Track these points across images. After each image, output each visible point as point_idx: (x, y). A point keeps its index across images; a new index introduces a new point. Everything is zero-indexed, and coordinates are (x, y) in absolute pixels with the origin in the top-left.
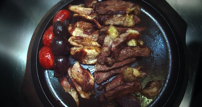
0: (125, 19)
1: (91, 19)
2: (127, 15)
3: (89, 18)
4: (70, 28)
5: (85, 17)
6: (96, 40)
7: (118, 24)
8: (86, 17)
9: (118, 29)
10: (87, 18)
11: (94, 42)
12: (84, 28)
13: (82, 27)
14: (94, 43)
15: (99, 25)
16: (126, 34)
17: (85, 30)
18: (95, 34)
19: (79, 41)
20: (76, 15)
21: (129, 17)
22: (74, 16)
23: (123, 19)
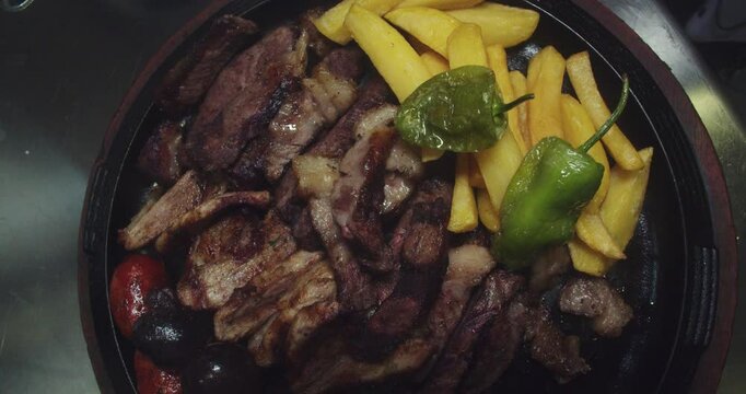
0: (314, 100)
1: (218, 206)
2: (308, 82)
3: (206, 208)
4: (187, 297)
5: (193, 219)
6: (292, 244)
7: (309, 137)
8: (196, 215)
9: (323, 147)
10: (203, 216)
11: (293, 259)
12: (223, 249)
13: (217, 252)
14: (299, 262)
15: (258, 196)
16: (359, 145)
17: (231, 252)
18: (271, 231)
19: (251, 304)
20: (161, 240)
21: (320, 82)
22: (158, 248)
23: (307, 104)
